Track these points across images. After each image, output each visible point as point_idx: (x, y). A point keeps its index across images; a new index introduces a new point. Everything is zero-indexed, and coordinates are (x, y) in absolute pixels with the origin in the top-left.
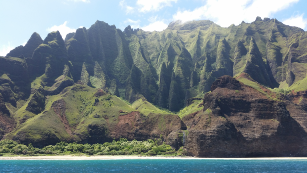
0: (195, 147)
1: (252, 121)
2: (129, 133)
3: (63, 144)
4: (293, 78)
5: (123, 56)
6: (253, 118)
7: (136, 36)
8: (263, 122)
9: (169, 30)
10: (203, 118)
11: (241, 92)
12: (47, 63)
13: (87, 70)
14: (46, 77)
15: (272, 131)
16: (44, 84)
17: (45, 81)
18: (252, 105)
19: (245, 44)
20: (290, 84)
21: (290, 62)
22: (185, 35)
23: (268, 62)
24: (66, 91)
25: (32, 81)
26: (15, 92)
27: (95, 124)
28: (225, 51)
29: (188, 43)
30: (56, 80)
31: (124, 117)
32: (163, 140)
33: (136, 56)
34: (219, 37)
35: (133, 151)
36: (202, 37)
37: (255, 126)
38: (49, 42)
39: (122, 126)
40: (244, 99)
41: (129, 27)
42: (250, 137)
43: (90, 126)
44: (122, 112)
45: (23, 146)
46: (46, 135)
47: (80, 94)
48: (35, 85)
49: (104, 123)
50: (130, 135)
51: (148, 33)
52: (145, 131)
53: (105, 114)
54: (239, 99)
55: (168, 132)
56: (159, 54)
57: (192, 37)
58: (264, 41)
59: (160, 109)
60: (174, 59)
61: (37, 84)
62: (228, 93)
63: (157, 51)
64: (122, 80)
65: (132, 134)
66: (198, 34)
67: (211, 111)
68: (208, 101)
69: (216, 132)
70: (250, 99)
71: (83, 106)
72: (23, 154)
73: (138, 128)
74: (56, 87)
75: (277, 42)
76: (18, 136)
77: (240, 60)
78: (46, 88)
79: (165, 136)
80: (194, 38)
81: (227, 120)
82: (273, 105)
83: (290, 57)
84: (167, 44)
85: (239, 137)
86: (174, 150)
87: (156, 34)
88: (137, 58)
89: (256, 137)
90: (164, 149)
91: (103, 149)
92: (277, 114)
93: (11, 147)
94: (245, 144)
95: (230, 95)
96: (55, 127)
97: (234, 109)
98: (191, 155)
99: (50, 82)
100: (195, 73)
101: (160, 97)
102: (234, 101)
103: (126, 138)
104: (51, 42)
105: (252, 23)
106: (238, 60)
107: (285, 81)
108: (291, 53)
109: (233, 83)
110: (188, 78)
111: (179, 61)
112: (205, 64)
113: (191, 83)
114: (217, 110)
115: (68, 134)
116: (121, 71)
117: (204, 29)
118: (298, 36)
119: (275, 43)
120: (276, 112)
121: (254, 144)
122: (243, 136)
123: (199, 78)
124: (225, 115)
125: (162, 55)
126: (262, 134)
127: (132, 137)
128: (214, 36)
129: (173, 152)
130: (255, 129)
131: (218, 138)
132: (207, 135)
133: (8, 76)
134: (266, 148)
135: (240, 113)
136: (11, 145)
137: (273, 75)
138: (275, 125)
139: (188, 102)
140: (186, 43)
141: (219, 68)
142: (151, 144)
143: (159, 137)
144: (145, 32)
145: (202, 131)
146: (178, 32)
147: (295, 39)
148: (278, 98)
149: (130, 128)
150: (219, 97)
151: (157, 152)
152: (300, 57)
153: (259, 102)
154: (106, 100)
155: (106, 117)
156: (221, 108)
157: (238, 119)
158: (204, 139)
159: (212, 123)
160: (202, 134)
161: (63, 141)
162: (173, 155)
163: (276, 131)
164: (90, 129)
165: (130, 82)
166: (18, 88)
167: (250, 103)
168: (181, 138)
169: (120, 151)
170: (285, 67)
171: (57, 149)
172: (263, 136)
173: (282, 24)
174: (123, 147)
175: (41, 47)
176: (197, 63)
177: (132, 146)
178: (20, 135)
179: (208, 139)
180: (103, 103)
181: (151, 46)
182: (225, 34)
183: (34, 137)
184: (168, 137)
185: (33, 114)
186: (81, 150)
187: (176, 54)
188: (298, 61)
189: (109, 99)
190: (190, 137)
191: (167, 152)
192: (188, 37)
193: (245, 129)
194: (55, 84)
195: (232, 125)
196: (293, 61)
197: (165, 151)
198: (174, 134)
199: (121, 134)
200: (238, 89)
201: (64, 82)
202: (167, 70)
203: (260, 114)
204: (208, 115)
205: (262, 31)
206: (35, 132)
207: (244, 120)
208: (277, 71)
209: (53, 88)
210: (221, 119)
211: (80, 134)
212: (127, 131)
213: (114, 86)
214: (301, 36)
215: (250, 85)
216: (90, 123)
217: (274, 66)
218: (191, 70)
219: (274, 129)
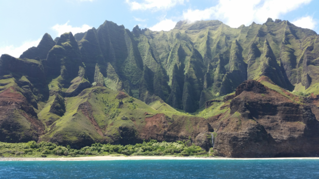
0: (227, 148)
1: (280, 124)
2: (157, 135)
3: (98, 145)
4: (310, 80)
5: (134, 57)
6: (280, 121)
7: (145, 36)
8: (289, 124)
9: (177, 30)
10: (232, 120)
11: (267, 96)
12: (62, 65)
13: (101, 71)
14: (62, 79)
15: (299, 132)
16: (61, 86)
17: (61, 83)
18: (279, 108)
19: (258, 45)
20: (307, 87)
21: (305, 65)
22: (194, 36)
23: (282, 64)
24: (84, 93)
25: (49, 83)
26: (35, 95)
27: (125, 126)
28: (238, 53)
29: (197, 43)
30: (72, 81)
31: (150, 119)
32: (192, 142)
33: (146, 57)
34: (229, 37)
35: (166, 152)
36: (211, 37)
37: (282, 128)
38: (62, 44)
39: (150, 128)
40: (270, 103)
41: (137, 27)
42: (279, 138)
43: (120, 128)
44: (147, 114)
45: (63, 148)
46: (82, 137)
47: (102, 96)
48: (52, 86)
49: (133, 125)
50: (159, 137)
51: (155, 33)
52: (173, 133)
53: (131, 116)
54: (266, 102)
55: (196, 134)
56: (168, 55)
57: (201, 37)
58: (277, 42)
59: (177, 110)
60: (184, 60)
61: (54, 85)
62: (255, 96)
63: (167, 52)
64: (134, 81)
65: (160, 135)
66: (207, 35)
67: (240, 114)
68: (236, 104)
69: (248, 134)
70: (276, 103)
71: (106, 108)
72: (65, 155)
73: (166, 129)
74: (74, 88)
75: (290, 44)
76: (56, 138)
77: (254, 62)
78: (63, 90)
79: (193, 138)
80: (203, 38)
81: (257, 122)
82: (298, 108)
83: (305, 60)
84: (176, 45)
85: (269, 139)
86: (205, 151)
87: (164, 34)
88: (147, 58)
89: (285, 139)
90: (196, 150)
91: (138, 150)
92: (303, 117)
93: (51, 149)
94: (275, 145)
95: (257, 98)
96: (87, 128)
97: (261, 112)
98: (222, 155)
99: (66, 83)
100: (209, 75)
101: (175, 99)
102: (261, 105)
103: (155, 139)
104: (65, 43)
105: (263, 24)
106: (252, 61)
107: (300, 83)
108: (306, 55)
109: (258, 87)
110: (200, 79)
111: (191, 62)
112: (219, 66)
113: (205, 84)
114: (247, 113)
115: (100, 135)
116: (132, 72)
117: (213, 29)
118: (312, 39)
119: (288, 45)
120: (302, 115)
121: (282, 145)
122: (272, 138)
123: (213, 79)
124: (254, 118)
125: (172, 55)
126: (290, 135)
127: (161, 139)
128: (225, 37)
129: (205, 153)
130: (283, 131)
131: (250, 140)
132: (239, 137)
133: (27, 78)
134: (293, 149)
135: (267, 116)
136: (51, 147)
137: (287, 77)
138: (302, 127)
139: (207, 104)
140: (195, 43)
141: (233, 69)
142: (181, 145)
143: (187, 139)
144: (152, 32)
145: (234, 133)
146: (186, 32)
147: (309, 42)
148: (301, 102)
149: (158, 130)
150: (247, 101)
151: (189, 153)
152: (315, 60)
153: (285, 106)
154: (130, 102)
155: (133, 120)
156: (250, 111)
157: (266, 122)
158: (237, 141)
159: (242, 125)
160: (235, 136)
161: (98, 142)
162: (205, 156)
163: (303, 133)
164: (121, 131)
165: (144, 83)
166: (37, 90)
167: (276, 106)
168: (210, 139)
169: (154, 152)
170: (300, 70)
171: (94, 150)
172: (290, 138)
173: (294, 26)
174: (155, 148)
175: (55, 49)
176: (210, 64)
177: (163, 147)
178: (57, 137)
179: (241, 141)
180: (128, 106)
181: (160, 47)
182: (235, 34)
183: (71, 139)
184: (197, 138)
185: (58, 117)
186: (116, 151)
187: (187, 55)
188: (313, 64)
189: (132, 102)
190: (221, 139)
191: (198, 153)
192: (197, 37)
193: (273, 131)
194: (72, 85)
195: (262, 127)
196: (308, 63)
197: (196, 152)
198: (202, 136)
199: (150, 135)
200: (264, 93)
201: (82, 84)
202: (179, 71)
203: (287, 117)
204: (237, 118)
205: (274, 33)
206: (71, 134)
207: (272, 122)
208: (291, 74)
209: (70, 90)
210: (252, 122)
211: (112, 135)
212: (156, 132)
213: (127, 88)
214: (315, 40)
215: (273, 89)
216: (120, 125)
217: (288, 68)
218: (203, 71)
219: (301, 131)
